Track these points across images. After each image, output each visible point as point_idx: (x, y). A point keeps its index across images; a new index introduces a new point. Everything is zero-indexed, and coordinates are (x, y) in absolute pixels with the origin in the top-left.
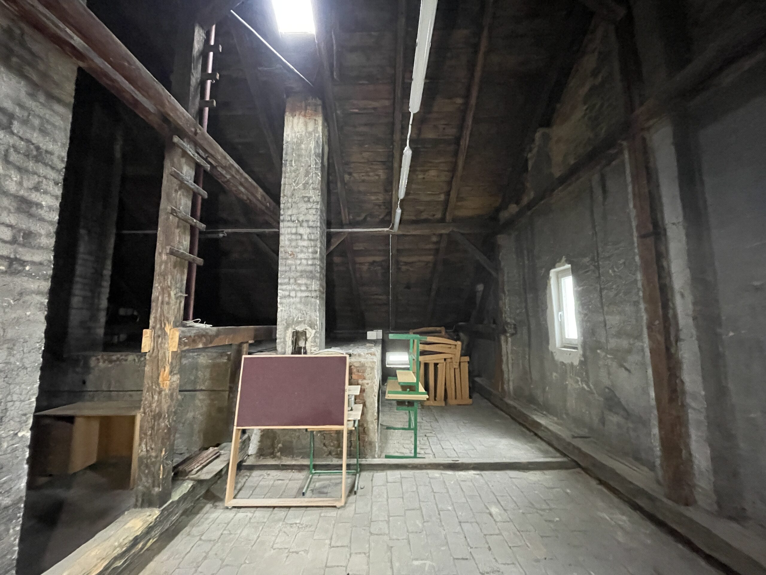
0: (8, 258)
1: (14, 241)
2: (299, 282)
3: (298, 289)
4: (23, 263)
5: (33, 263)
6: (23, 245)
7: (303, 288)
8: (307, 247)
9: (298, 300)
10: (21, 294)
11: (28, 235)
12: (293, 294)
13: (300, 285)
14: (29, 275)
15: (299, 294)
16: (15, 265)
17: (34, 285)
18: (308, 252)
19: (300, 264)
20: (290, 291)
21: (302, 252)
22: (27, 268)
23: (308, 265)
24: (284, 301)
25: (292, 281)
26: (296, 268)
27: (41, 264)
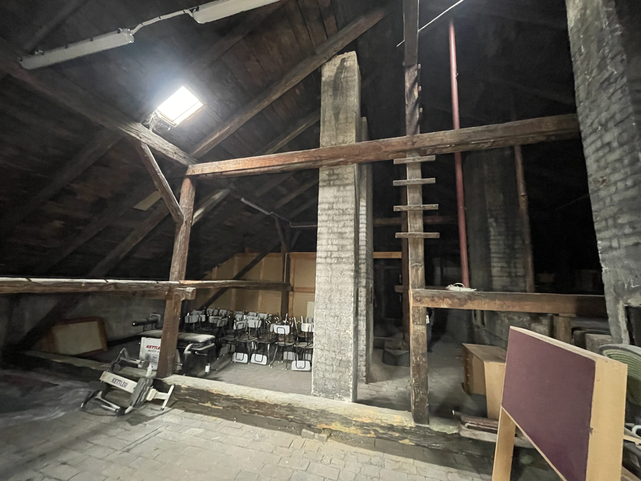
0: (337, 257)
1: (338, 250)
2: (620, 221)
3: (620, 233)
4: (342, 258)
5: (346, 258)
6: (341, 251)
7: (627, 230)
8: (620, 160)
9: (622, 252)
10: (342, 272)
11: (343, 246)
12: (615, 244)
13: (622, 226)
14: (344, 263)
15: (624, 243)
16: (340, 260)
17: (346, 267)
18: (624, 167)
19: (617, 192)
20: (610, 239)
21: (615, 170)
22: (344, 260)
23: (627, 188)
24: (606, 256)
25: (610, 222)
26: (611, 199)
27: (349, 257)
